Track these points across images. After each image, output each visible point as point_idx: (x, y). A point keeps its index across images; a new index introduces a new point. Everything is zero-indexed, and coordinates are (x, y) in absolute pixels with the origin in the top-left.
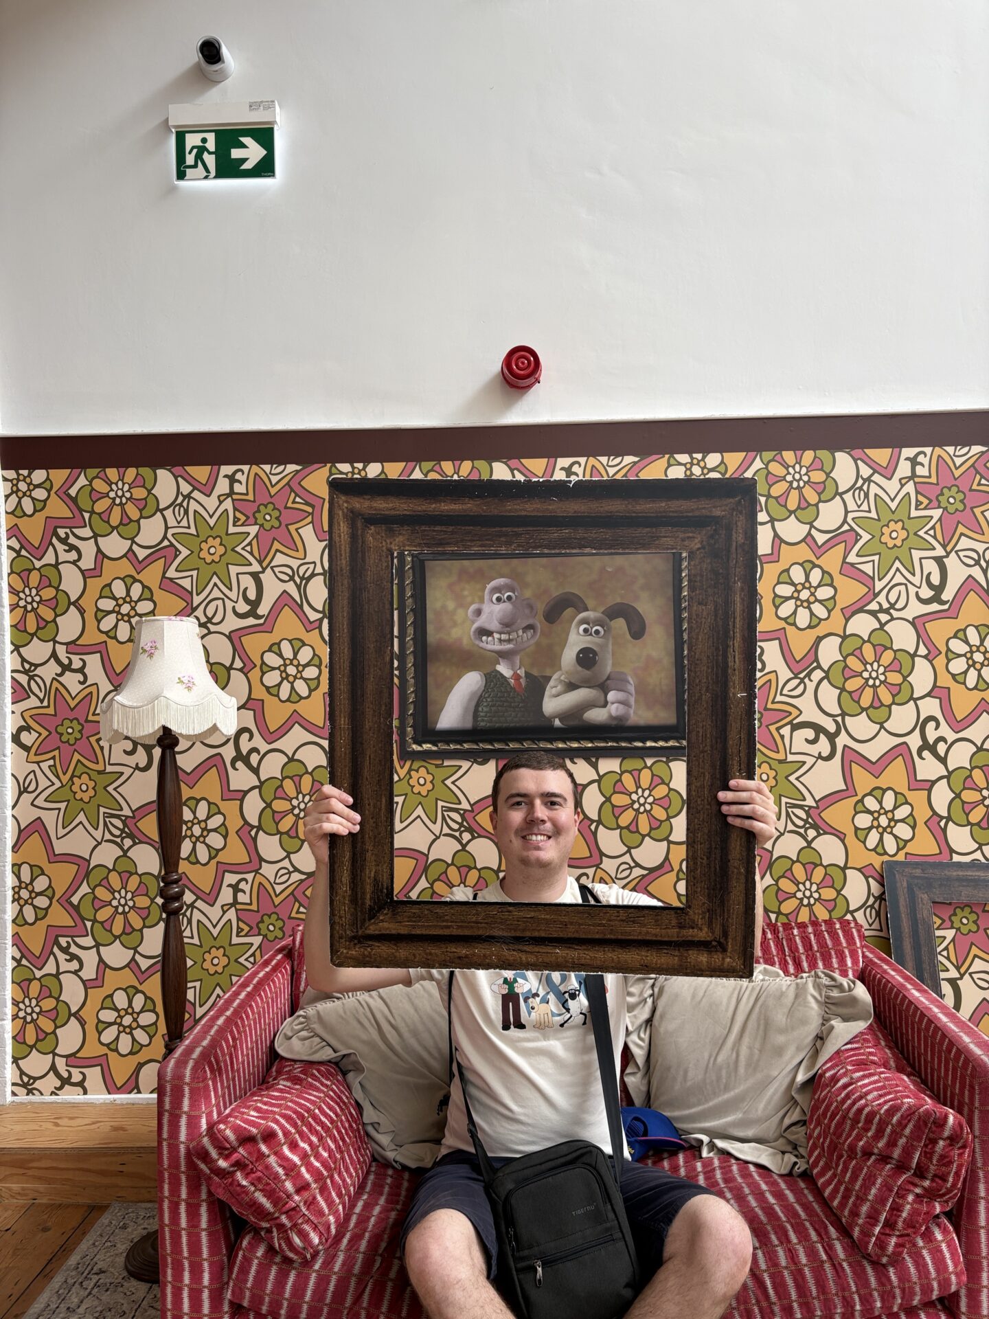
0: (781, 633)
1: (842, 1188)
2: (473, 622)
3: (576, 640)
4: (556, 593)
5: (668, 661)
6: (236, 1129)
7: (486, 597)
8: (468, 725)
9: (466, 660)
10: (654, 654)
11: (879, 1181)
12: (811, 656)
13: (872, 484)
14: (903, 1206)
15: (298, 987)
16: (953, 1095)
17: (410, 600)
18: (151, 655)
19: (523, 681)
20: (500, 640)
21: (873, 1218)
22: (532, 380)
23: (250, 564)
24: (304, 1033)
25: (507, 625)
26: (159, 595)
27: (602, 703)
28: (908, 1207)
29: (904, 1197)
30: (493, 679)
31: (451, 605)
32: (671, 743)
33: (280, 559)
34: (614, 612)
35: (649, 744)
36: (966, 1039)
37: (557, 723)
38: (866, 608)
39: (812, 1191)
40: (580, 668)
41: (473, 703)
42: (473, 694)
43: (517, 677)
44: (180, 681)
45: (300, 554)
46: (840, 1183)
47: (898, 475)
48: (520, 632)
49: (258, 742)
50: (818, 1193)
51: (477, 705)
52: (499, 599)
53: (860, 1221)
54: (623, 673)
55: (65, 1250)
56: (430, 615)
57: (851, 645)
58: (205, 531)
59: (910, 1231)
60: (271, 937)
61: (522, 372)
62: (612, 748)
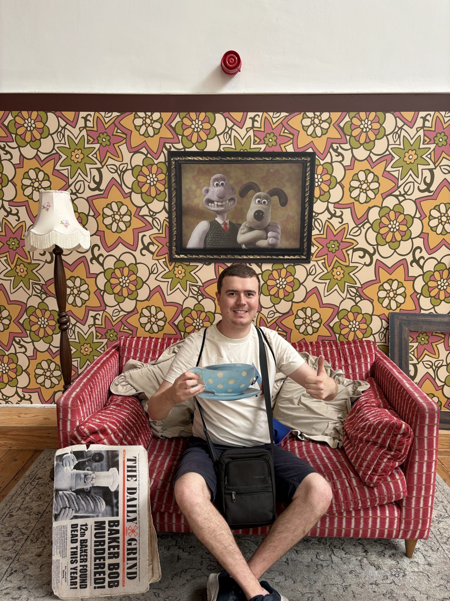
0: (351, 206)
1: (356, 455)
2: (205, 196)
3: (254, 206)
4: (245, 182)
5: (297, 218)
6: (90, 429)
7: (211, 183)
8: (202, 246)
9: (201, 215)
10: (291, 214)
11: (372, 453)
12: (365, 217)
13: (403, 130)
14: (381, 463)
15: (122, 363)
16: (408, 418)
17: (174, 184)
18: (47, 210)
19: (228, 226)
20: (218, 205)
21: (368, 467)
22: (236, 70)
23: (96, 164)
24: (124, 383)
25: (221, 198)
26: (52, 178)
27: (265, 237)
28: (384, 464)
29: (382, 460)
30: (214, 225)
31: (194, 187)
32: (296, 257)
33: (110, 161)
34: (273, 193)
35: (286, 257)
36: (417, 395)
37: (244, 246)
38: (394, 194)
39: (344, 457)
40: (255, 220)
41: (204, 236)
42: (204, 232)
43: (225, 224)
44: (62, 223)
45: (120, 159)
46: (355, 452)
47: (416, 126)
48: (227, 202)
49: (102, 251)
50: (346, 457)
51: (206, 237)
52: (217, 185)
53: (363, 469)
54: (276, 223)
55: (24, 469)
56: (183, 192)
57: (384, 211)
58: (73, 147)
59: (384, 474)
60: (111, 339)
61: (231, 66)
62: (269, 259)
